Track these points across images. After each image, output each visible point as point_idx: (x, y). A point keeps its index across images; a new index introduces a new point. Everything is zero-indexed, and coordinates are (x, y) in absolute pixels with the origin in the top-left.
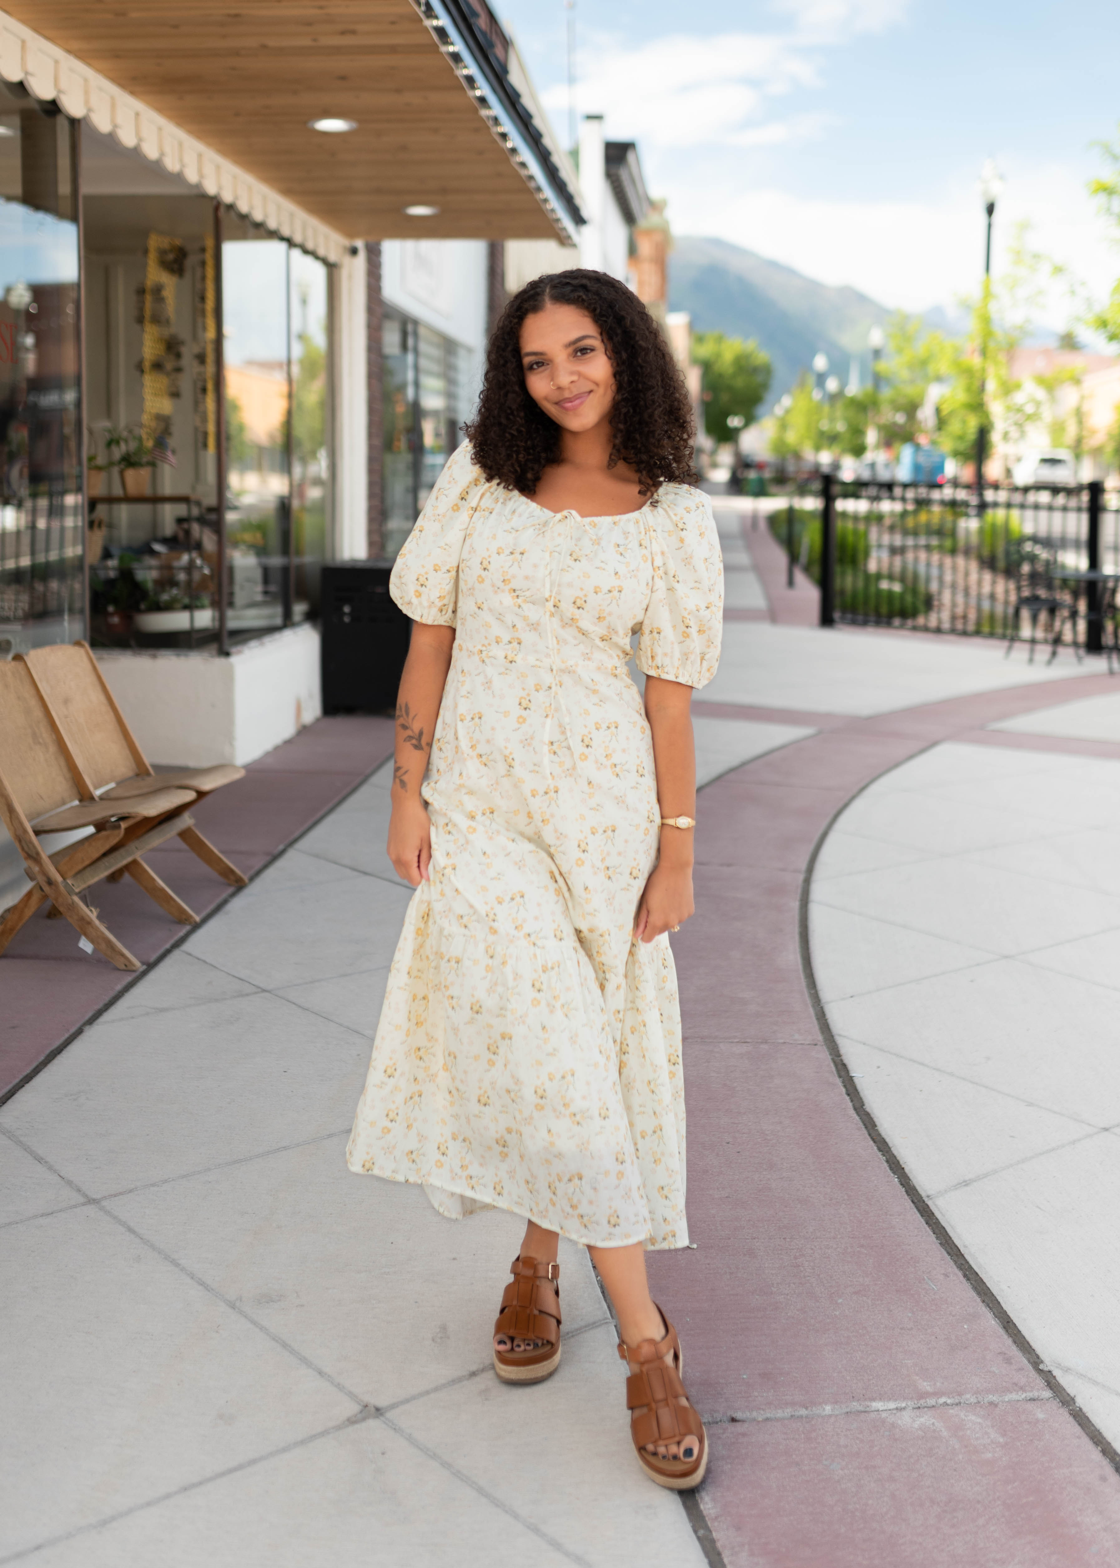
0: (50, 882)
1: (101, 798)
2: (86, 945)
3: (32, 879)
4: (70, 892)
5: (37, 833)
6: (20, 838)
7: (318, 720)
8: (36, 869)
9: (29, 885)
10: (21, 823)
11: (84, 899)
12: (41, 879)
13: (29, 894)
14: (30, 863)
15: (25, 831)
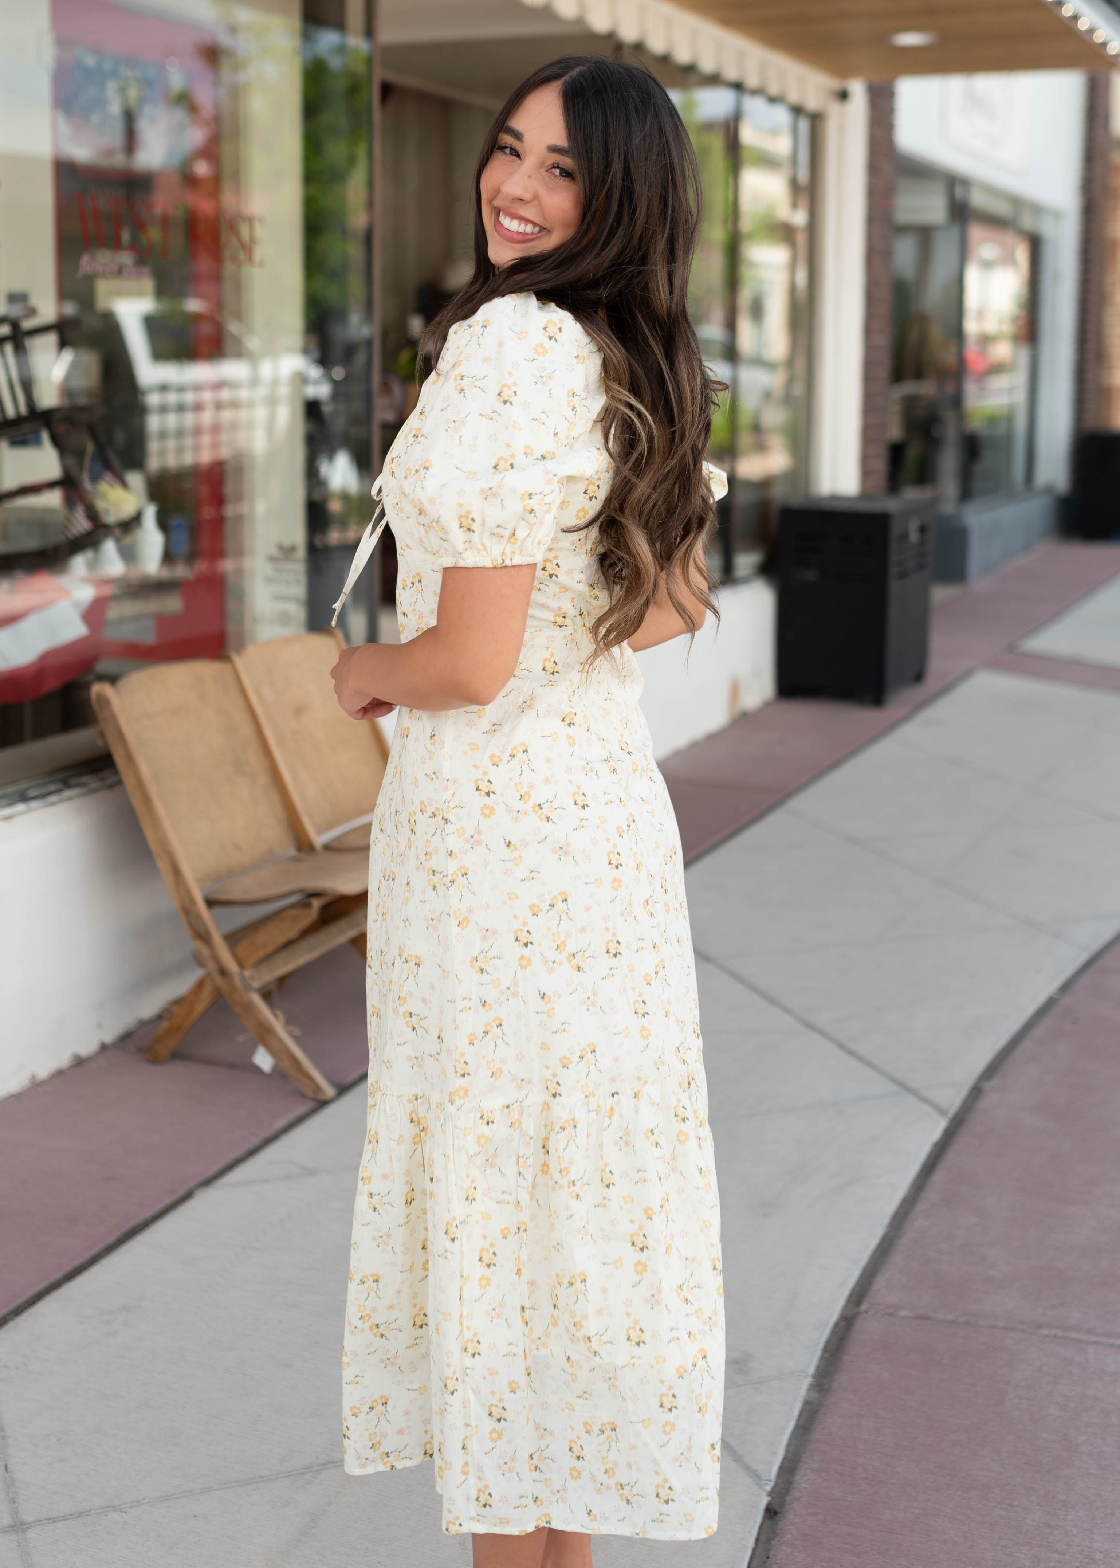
0: (223, 972)
1: (327, 848)
2: (263, 1060)
3: (201, 963)
4: (248, 987)
5: (211, 903)
6: (188, 910)
7: (767, 705)
8: (205, 952)
9: (198, 973)
10: (188, 892)
11: (267, 995)
12: (212, 966)
13: (200, 985)
14: (199, 945)
15: (193, 902)
